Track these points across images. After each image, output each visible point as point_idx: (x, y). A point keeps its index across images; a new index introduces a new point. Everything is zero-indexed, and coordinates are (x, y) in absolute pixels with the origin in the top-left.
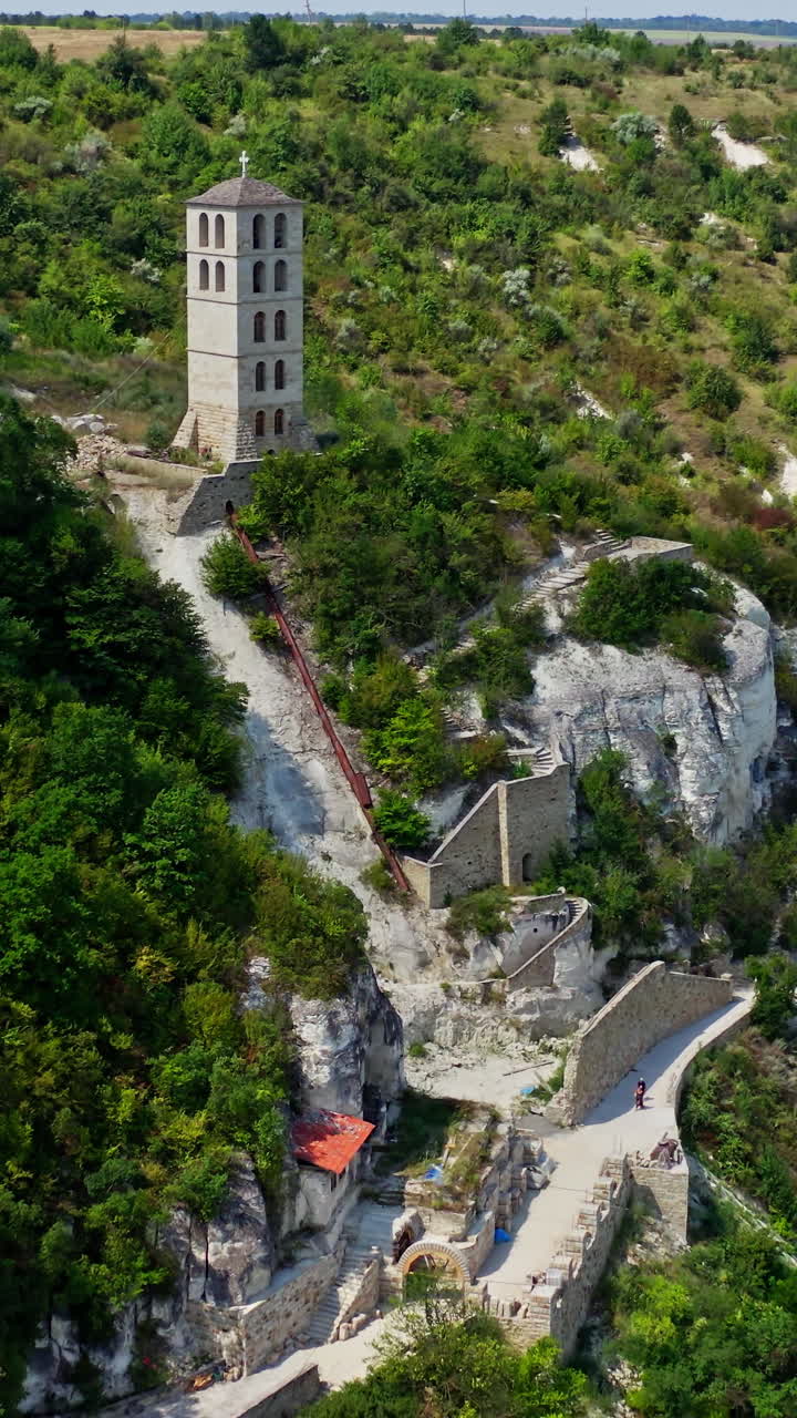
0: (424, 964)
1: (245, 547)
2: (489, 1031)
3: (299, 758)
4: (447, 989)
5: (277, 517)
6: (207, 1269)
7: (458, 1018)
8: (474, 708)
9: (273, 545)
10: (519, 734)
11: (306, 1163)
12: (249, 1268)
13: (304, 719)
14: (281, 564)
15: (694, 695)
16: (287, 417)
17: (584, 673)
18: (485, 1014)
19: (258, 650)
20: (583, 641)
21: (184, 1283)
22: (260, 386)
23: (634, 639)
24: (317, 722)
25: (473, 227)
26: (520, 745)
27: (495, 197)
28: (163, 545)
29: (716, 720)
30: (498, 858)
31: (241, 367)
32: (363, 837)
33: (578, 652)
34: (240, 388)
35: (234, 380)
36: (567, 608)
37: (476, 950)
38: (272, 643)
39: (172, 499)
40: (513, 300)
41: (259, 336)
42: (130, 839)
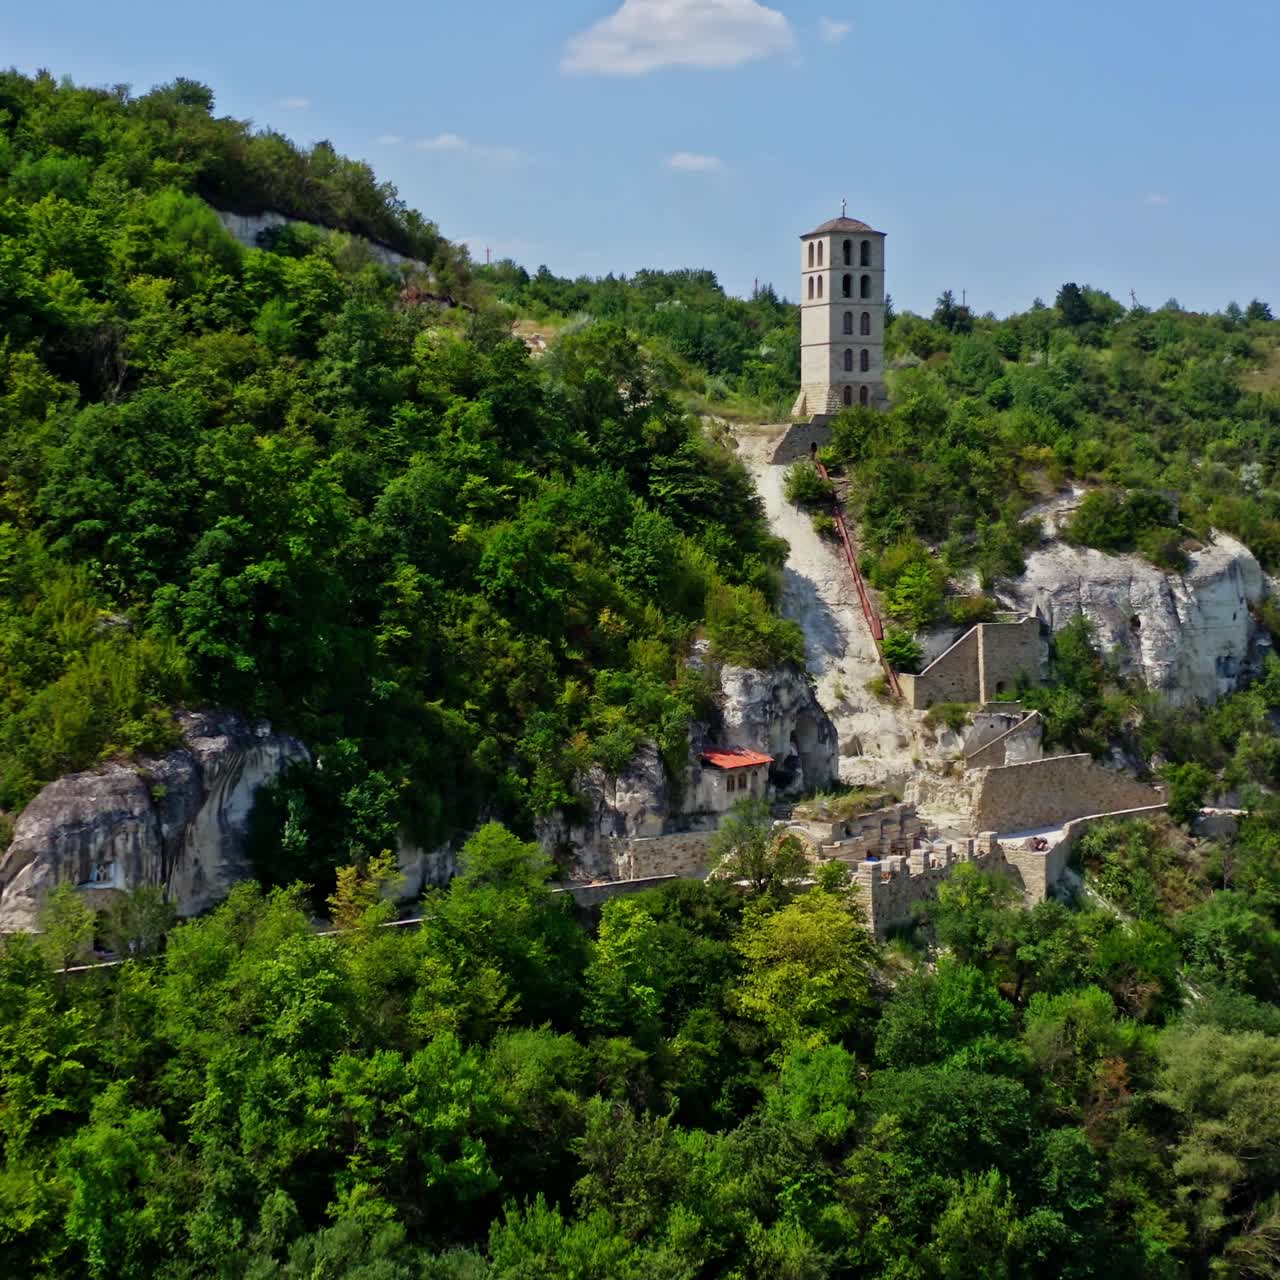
0: (903, 745)
1: (822, 475)
2: (947, 797)
3: (834, 608)
4: (917, 763)
5: (848, 453)
6: (615, 813)
7: (923, 784)
8: (975, 583)
9: (844, 475)
10: (1007, 601)
11: (707, 764)
12: (642, 812)
13: (844, 583)
14: (846, 488)
15: (1155, 585)
16: (871, 393)
17: (1068, 564)
18: (945, 783)
19: (817, 539)
20: (1072, 544)
21: (597, 820)
22: (849, 367)
23: (1116, 545)
24: (853, 586)
25: (1225, 436)
26: (1007, 608)
27: (1248, 416)
28: (763, 473)
29: (1175, 608)
30: (977, 684)
31: (832, 351)
32: (873, 661)
33: (1066, 552)
34: (831, 367)
35: (826, 361)
36: (1063, 521)
37: (943, 736)
38: (828, 534)
39: (771, 441)
40: (1247, 488)
41: (848, 330)
42: (613, 548)
